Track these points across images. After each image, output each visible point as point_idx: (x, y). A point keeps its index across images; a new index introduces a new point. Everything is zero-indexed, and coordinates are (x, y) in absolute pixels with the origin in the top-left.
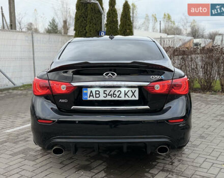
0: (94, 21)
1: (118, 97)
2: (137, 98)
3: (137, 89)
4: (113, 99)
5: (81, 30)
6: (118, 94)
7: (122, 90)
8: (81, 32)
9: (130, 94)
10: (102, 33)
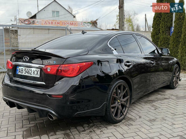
0: (166, 19)
1: (31, 74)
2: (39, 76)
3: (39, 70)
4: (28, 75)
5: (156, 27)
6: (30, 72)
7: (33, 69)
8: (156, 28)
9: (36, 73)
10: (172, 28)
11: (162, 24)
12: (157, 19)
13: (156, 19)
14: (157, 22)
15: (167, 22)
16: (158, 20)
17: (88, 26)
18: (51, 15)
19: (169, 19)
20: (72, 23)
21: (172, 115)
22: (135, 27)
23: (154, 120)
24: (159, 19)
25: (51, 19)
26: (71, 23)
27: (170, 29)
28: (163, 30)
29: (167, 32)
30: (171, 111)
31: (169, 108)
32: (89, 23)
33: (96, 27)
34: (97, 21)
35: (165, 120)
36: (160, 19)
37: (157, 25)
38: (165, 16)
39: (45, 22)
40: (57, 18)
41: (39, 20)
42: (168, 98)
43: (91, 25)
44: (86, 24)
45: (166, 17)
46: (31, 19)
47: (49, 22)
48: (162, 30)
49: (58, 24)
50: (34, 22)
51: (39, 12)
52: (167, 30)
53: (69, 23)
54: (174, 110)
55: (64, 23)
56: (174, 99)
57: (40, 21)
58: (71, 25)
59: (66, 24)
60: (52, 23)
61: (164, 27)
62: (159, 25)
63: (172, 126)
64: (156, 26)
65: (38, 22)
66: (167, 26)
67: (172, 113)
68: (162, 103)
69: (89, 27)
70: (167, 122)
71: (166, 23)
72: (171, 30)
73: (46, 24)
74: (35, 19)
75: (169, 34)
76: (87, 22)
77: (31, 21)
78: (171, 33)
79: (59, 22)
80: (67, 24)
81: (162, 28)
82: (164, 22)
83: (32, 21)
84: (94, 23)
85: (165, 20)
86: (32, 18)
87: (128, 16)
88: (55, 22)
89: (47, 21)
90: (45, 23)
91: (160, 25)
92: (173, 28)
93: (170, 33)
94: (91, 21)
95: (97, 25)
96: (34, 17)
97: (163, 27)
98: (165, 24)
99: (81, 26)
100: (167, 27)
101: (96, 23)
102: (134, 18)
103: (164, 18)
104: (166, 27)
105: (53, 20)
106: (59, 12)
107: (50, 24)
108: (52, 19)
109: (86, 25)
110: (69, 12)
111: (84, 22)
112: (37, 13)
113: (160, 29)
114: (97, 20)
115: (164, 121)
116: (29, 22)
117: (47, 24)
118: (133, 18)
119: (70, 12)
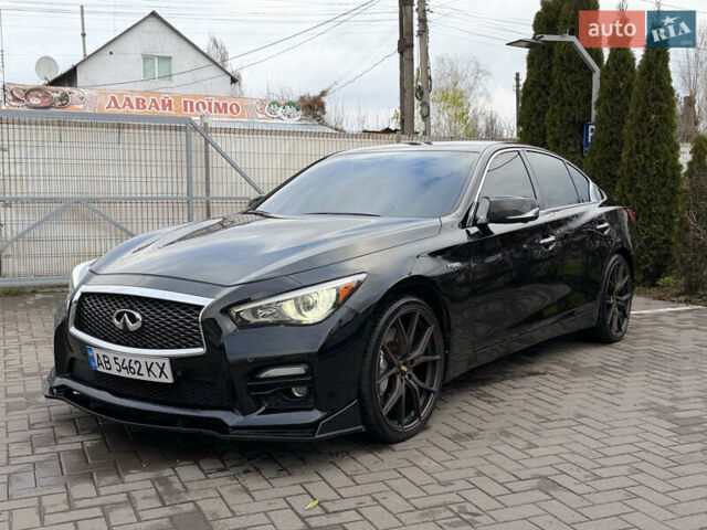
0: (567, 94)
5: (533, 123)
10: (591, 127)
11: (554, 111)
12: (534, 94)
13: (531, 92)
14: (537, 106)
15: (570, 104)
16: (539, 96)
17: (289, 116)
18: (137, 71)
19: (576, 93)
20: (225, 105)
21: (537, 420)
22: (482, 124)
23: (470, 436)
24: (543, 93)
25: (140, 87)
26: (217, 104)
27: (581, 132)
28: (558, 136)
29: (571, 142)
30: (537, 411)
31: (535, 401)
32: (290, 104)
33: (320, 121)
34: (324, 99)
35: (508, 434)
36: (548, 94)
37: (535, 114)
38: (565, 80)
39: (113, 98)
40: (164, 83)
41: (87, 93)
42: (541, 372)
43: (300, 112)
44: (281, 109)
45: (567, 86)
46: (54, 88)
47: (128, 99)
48: (552, 133)
49: (164, 109)
50: (65, 97)
51: (87, 58)
52: (571, 136)
53: (210, 104)
54: (550, 406)
55: (192, 103)
56: (562, 375)
57: (92, 97)
58: (220, 112)
59: (198, 110)
60: (140, 103)
61: (561, 121)
62: (541, 114)
63: (528, 451)
64: (533, 118)
65: (82, 98)
66: (570, 119)
67: (538, 416)
68: (514, 388)
69: (294, 120)
70: (512, 440)
71: (567, 107)
72: (587, 134)
73: (117, 106)
74: (70, 86)
75: (579, 147)
76: (282, 103)
77: (55, 95)
78: (587, 144)
79: (170, 101)
80: (201, 109)
81: (554, 125)
82: (560, 103)
83: (59, 95)
84: (313, 107)
85: (562, 97)
86: (57, 82)
87: (449, 80)
88: (154, 100)
89: (121, 95)
90: (113, 105)
91: (547, 115)
92: (593, 127)
93: (582, 146)
94: (302, 99)
95: (324, 113)
96: (69, 78)
97: (558, 122)
98: (562, 111)
99: (260, 116)
100: (570, 122)
101: (322, 106)
102: (476, 91)
103: (561, 91)
104: (566, 123)
105: (147, 93)
106: (170, 58)
107: (132, 108)
108: (143, 89)
109: (280, 111)
110: (211, 60)
111: (274, 103)
112: (79, 64)
113: (545, 129)
114: (323, 93)
115: (503, 438)
116: (46, 100)
117: (120, 106)
118: (471, 89)
119: (218, 61)
